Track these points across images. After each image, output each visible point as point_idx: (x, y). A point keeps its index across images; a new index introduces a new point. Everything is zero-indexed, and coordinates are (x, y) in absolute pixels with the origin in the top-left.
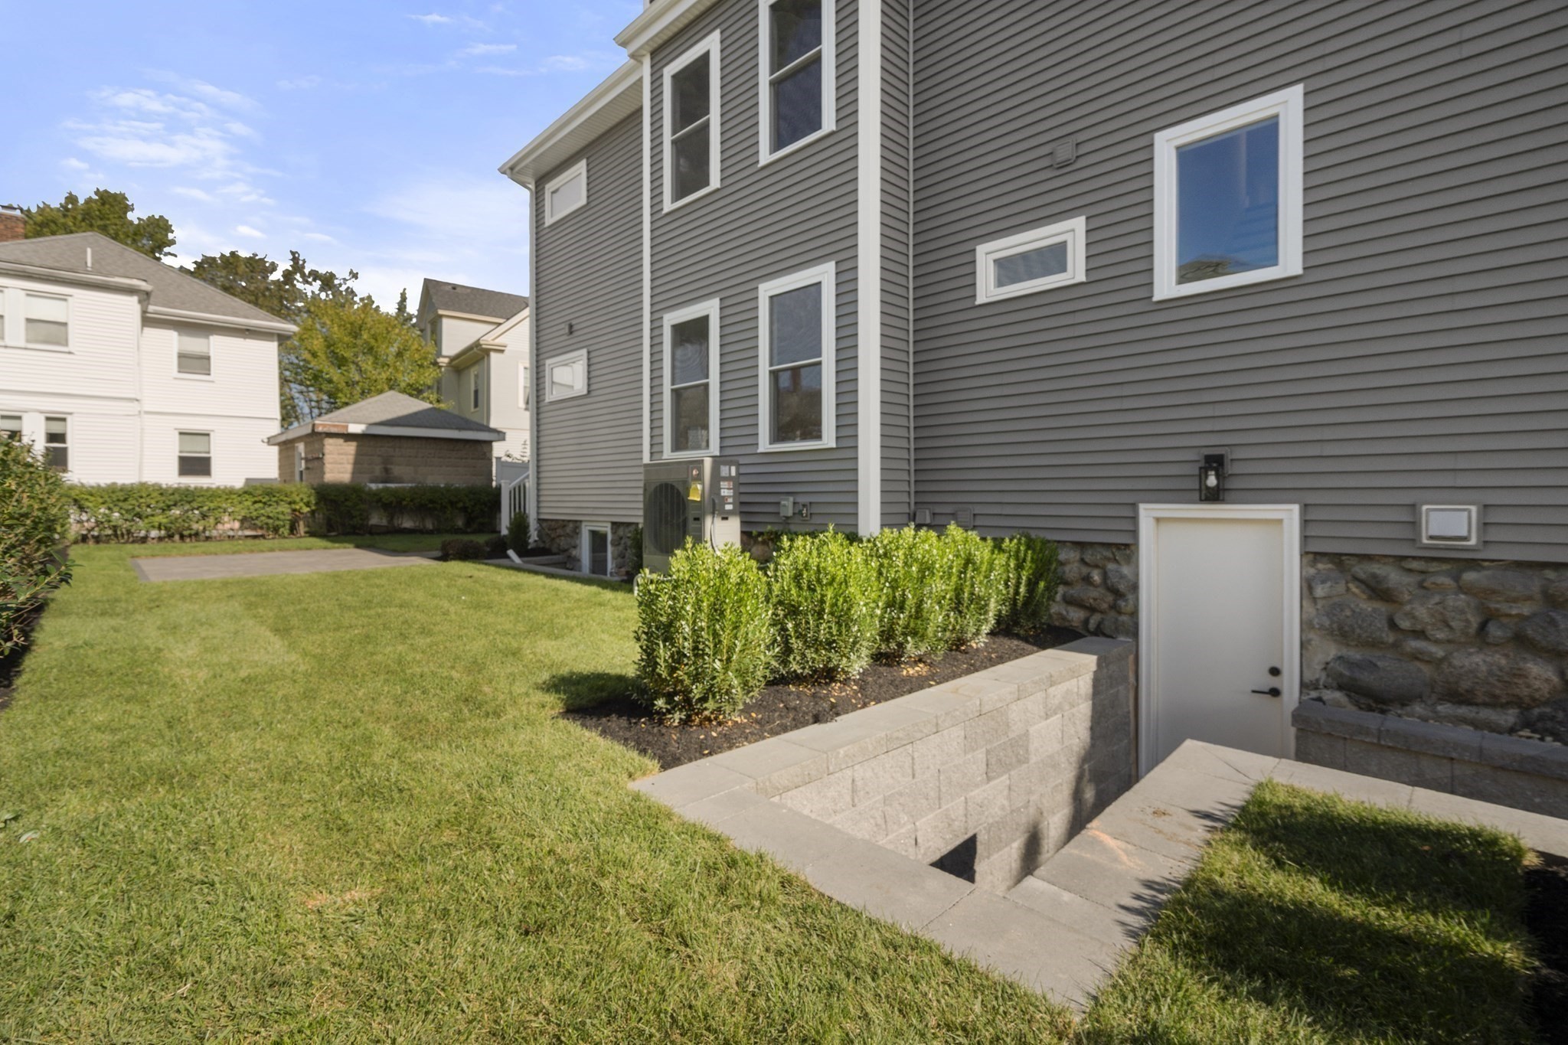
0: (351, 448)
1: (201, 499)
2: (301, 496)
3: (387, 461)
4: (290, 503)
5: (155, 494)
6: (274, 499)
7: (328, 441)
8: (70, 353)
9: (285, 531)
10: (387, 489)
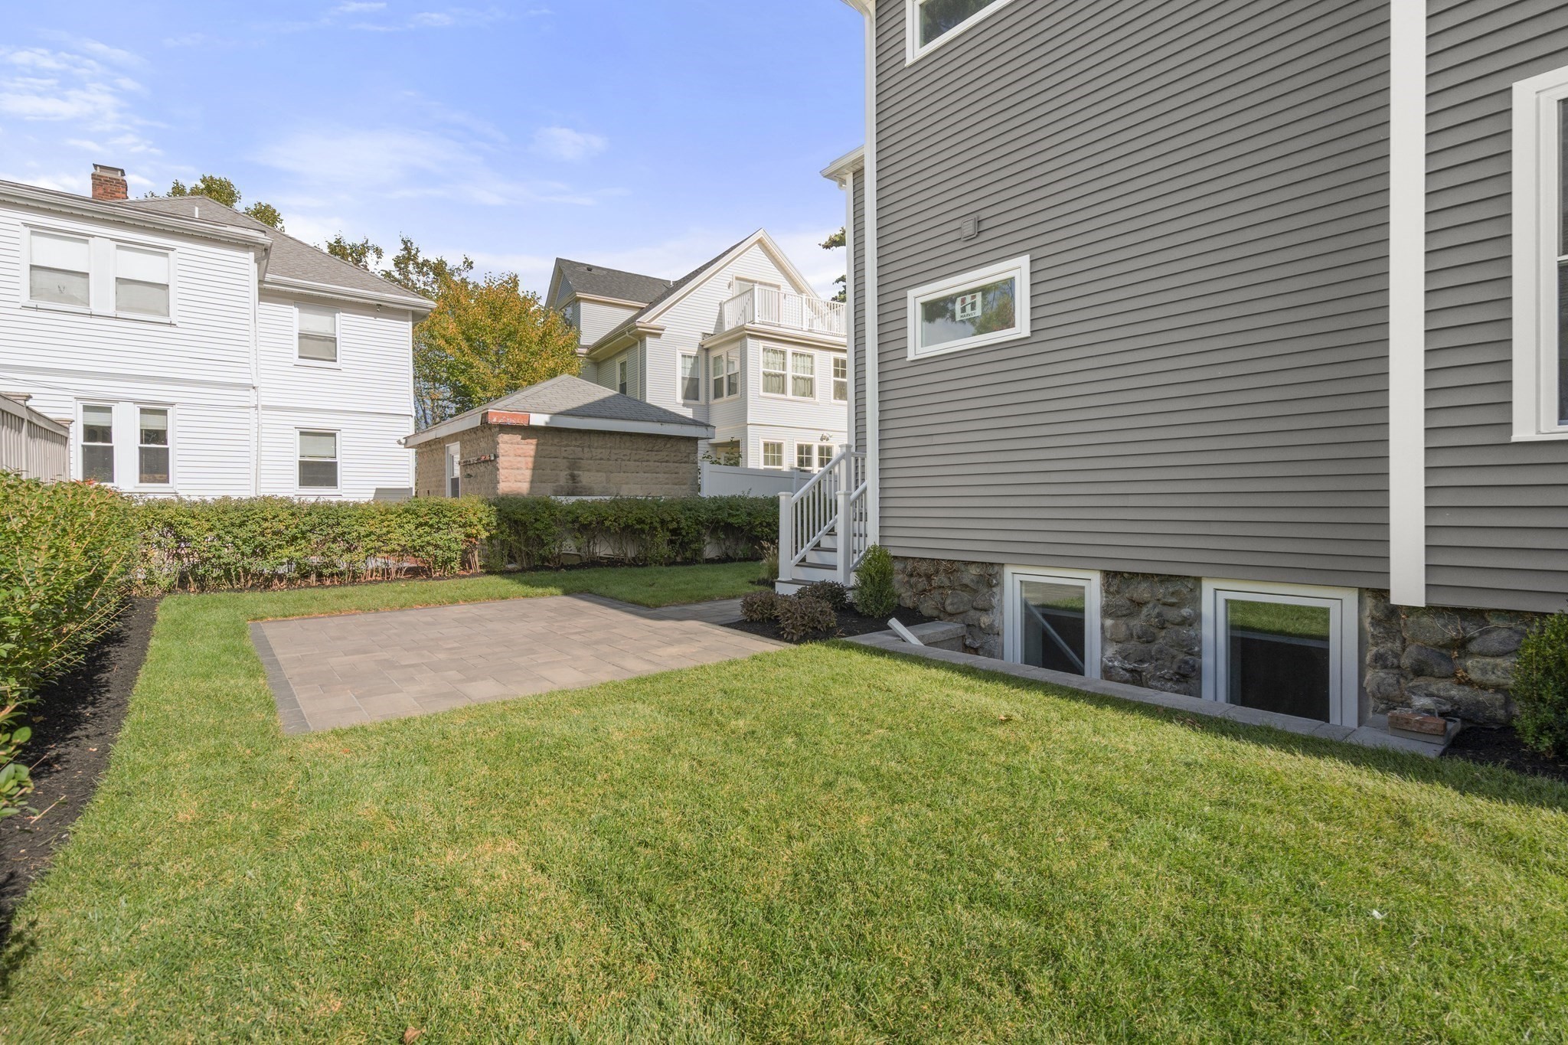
0: (529, 447)
1: (347, 522)
2: (479, 515)
3: (574, 465)
4: (464, 526)
5: (284, 515)
6: (446, 520)
7: (504, 438)
8: (171, 324)
9: (456, 565)
10: (581, 504)
